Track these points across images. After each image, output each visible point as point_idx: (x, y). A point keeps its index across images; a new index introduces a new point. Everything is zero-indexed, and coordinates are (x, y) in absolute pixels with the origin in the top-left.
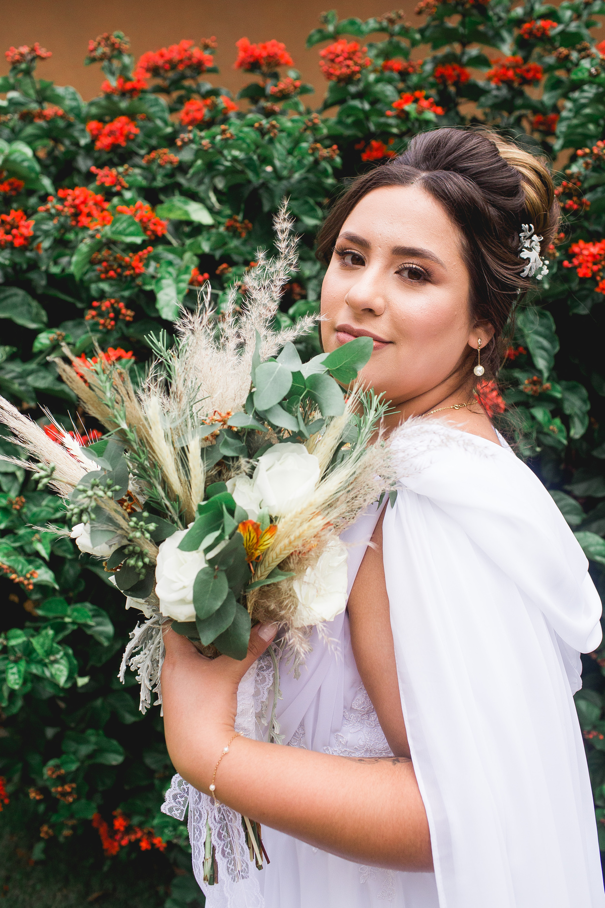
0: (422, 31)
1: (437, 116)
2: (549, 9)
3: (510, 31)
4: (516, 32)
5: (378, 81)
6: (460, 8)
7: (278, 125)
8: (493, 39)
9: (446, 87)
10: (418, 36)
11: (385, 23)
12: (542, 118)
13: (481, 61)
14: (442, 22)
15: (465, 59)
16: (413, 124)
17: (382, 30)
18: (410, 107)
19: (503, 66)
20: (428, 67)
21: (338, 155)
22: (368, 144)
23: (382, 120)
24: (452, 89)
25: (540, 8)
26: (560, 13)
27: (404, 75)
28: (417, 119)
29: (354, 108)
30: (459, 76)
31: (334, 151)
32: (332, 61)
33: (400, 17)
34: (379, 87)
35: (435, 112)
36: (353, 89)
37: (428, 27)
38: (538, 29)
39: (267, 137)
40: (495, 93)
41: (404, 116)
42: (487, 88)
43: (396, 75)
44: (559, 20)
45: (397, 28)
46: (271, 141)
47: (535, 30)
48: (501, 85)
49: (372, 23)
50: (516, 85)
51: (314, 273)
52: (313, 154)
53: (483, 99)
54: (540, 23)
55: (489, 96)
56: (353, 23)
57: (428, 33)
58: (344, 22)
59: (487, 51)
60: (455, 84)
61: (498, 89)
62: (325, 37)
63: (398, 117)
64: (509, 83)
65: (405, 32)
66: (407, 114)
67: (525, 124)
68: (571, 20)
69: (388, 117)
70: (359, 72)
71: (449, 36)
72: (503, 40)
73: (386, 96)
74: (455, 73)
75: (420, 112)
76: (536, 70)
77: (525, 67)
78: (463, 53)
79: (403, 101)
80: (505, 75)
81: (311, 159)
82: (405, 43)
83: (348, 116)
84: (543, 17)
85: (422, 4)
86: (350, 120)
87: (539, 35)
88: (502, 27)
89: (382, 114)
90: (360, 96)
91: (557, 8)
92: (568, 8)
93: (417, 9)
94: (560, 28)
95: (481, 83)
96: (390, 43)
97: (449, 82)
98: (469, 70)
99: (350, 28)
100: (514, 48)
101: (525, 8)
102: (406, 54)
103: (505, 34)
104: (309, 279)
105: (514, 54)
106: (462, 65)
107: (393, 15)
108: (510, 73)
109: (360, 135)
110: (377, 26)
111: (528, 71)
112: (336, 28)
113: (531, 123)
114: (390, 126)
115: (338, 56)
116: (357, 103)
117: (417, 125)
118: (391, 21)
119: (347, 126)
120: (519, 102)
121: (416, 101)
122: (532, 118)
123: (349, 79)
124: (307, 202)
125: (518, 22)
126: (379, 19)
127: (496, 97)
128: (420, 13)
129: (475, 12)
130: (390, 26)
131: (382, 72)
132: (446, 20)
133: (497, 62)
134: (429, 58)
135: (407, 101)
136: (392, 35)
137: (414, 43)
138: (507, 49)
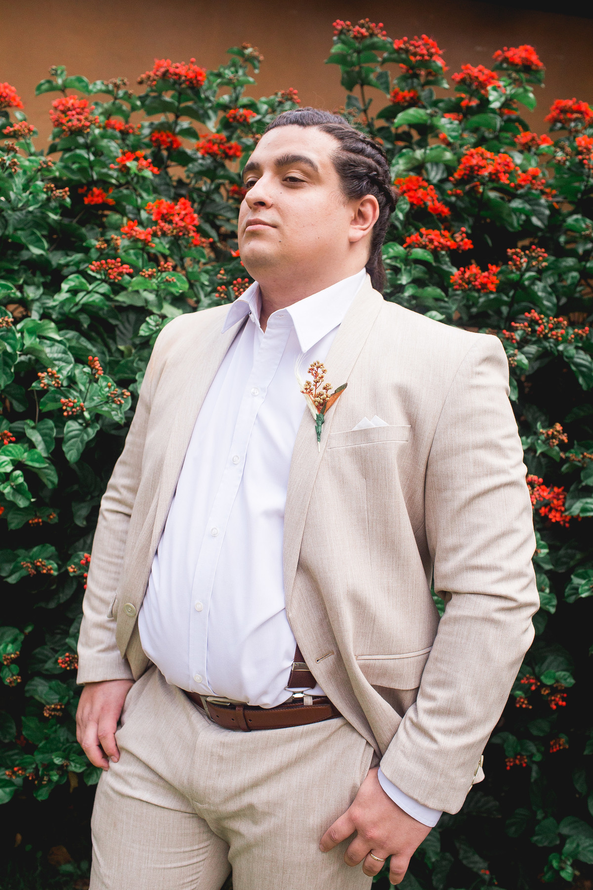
0: (142, 99)
1: (154, 174)
2: (250, 101)
3: (215, 112)
4: (221, 114)
5: (103, 136)
6: (177, 86)
7: (18, 163)
8: (203, 117)
9: (160, 150)
10: (138, 103)
11: (111, 87)
12: (237, 188)
13: (190, 133)
14: (160, 96)
15: (178, 129)
16: (132, 179)
17: (108, 92)
18: (132, 164)
19: (210, 141)
20: (146, 131)
21: (69, 196)
22: (89, 190)
23: (105, 170)
24: (165, 153)
25: (244, 100)
26: (259, 105)
27: (125, 134)
28: (136, 175)
29: (80, 157)
30: (172, 143)
31: (66, 192)
32: (63, 112)
33: (125, 84)
34: (104, 142)
35: (152, 171)
36: (81, 140)
37: (147, 96)
38: (241, 116)
39: (7, 173)
40: (200, 161)
41: (125, 170)
42: (194, 156)
43: (118, 134)
44: (257, 111)
45: (121, 93)
46: (11, 176)
47: (238, 117)
48: (207, 156)
49: (99, 85)
50: (218, 158)
51: (38, 297)
52: (46, 193)
53: (190, 165)
54: (242, 111)
55: (196, 164)
56: (80, 80)
57: (148, 102)
58: (73, 78)
59: (196, 125)
60: (168, 149)
61: (203, 158)
62: (53, 88)
63: (120, 170)
64: (213, 155)
65: (128, 97)
66: (128, 169)
67: (222, 191)
68: (267, 113)
69: (110, 169)
70: (88, 127)
71: (165, 107)
72: (209, 118)
73: (111, 152)
74: (169, 140)
75: (140, 170)
76: (237, 149)
77: (228, 145)
78: (176, 123)
79: (125, 158)
80: (210, 148)
81: (45, 196)
82: (126, 107)
83: (74, 163)
84: (244, 106)
85: (143, 76)
86: (75, 166)
87: (241, 120)
88: (211, 108)
89: (104, 165)
90: (87, 147)
91: (257, 102)
92: (265, 103)
93: (139, 79)
94: (258, 117)
95: (189, 151)
96: (114, 104)
97: (163, 147)
98: (180, 139)
99: (77, 84)
100: (219, 126)
101: (231, 96)
102: (127, 117)
103: (210, 113)
104: (33, 301)
105: (218, 132)
106: (174, 134)
107: (118, 82)
108: (215, 148)
109: (84, 181)
110: (104, 88)
111: (230, 148)
112: (64, 81)
113: (228, 191)
114: (111, 176)
115: (69, 109)
116: (82, 152)
117: (135, 180)
118: (117, 86)
119: (72, 171)
120: (221, 172)
121: (137, 159)
122: (230, 188)
123: (79, 132)
124: (33, 233)
125: (224, 107)
126: (105, 82)
127: (201, 165)
128: (141, 83)
129: (189, 92)
130: (115, 90)
131: (105, 128)
132: (163, 93)
133: (204, 137)
134: (146, 124)
135: (128, 159)
136: (116, 99)
137: (134, 108)
138: (212, 126)
